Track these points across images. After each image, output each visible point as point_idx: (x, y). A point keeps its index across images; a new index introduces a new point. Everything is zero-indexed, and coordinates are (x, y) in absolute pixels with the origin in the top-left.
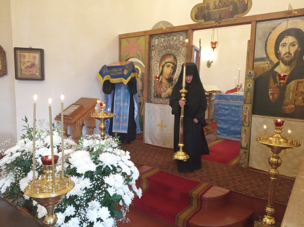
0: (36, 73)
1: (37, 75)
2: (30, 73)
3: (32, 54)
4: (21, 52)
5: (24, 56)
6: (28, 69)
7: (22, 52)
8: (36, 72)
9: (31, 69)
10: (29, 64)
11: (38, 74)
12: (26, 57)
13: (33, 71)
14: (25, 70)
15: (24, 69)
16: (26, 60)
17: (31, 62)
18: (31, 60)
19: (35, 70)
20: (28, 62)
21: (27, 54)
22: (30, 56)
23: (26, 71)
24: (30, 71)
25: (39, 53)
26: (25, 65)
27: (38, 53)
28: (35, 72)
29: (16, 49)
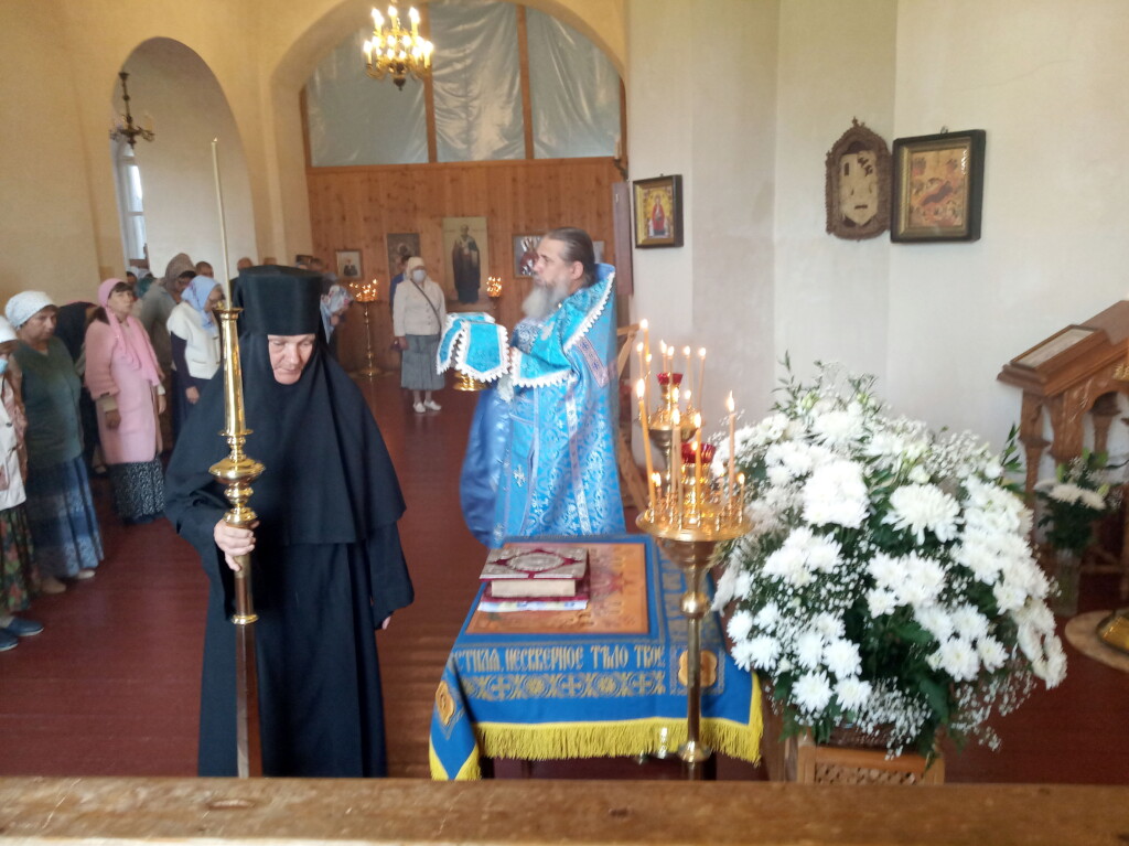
0: (953, 218)
1: (955, 224)
2: (936, 218)
3: (945, 154)
4: (913, 152)
5: (922, 164)
6: (932, 206)
7: (919, 148)
8: (954, 212)
9: (939, 206)
10: (934, 188)
11: (959, 222)
12: (928, 165)
13: (945, 210)
14: (922, 211)
15: (918, 209)
16: (928, 174)
17: (941, 181)
18: (943, 173)
19: (949, 206)
20: (932, 181)
21: (929, 156)
22: (938, 162)
23: (924, 214)
24: (936, 213)
25: (968, 144)
26: (923, 194)
27: (965, 147)
28: (949, 213)
29: (900, 143)
